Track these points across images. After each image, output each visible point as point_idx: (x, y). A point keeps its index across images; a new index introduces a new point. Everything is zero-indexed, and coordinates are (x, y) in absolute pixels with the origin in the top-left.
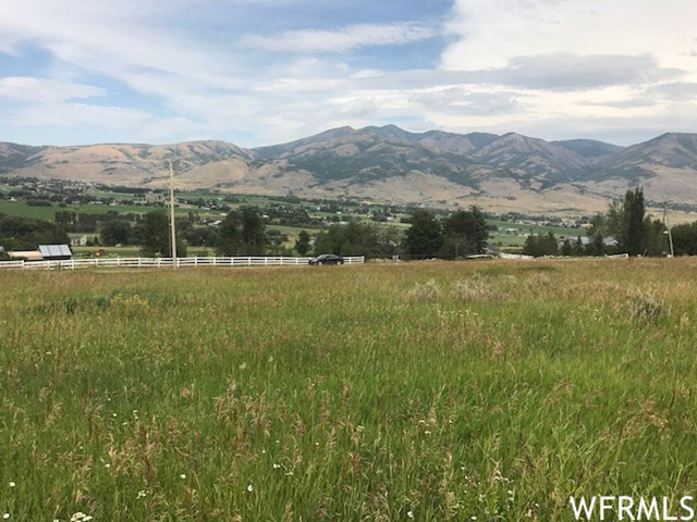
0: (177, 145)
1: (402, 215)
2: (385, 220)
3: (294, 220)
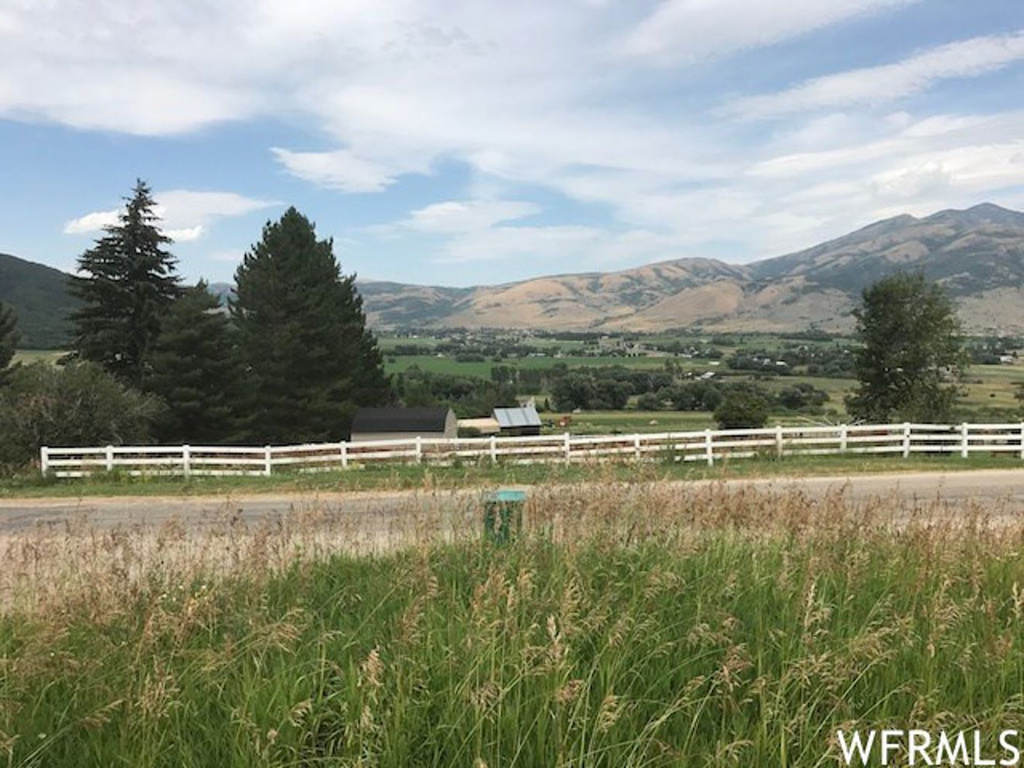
0: (638, 271)
3: (831, 366)
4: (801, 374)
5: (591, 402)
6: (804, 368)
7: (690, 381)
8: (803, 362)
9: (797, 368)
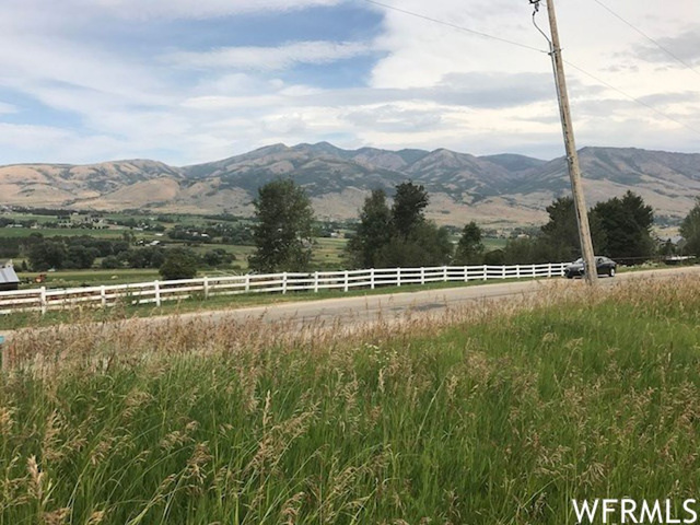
0: (102, 165)
1: (345, 231)
2: (329, 236)
3: (237, 238)
4: (218, 242)
5: (63, 263)
6: (220, 239)
7: (142, 247)
8: (219, 235)
9: (216, 239)
